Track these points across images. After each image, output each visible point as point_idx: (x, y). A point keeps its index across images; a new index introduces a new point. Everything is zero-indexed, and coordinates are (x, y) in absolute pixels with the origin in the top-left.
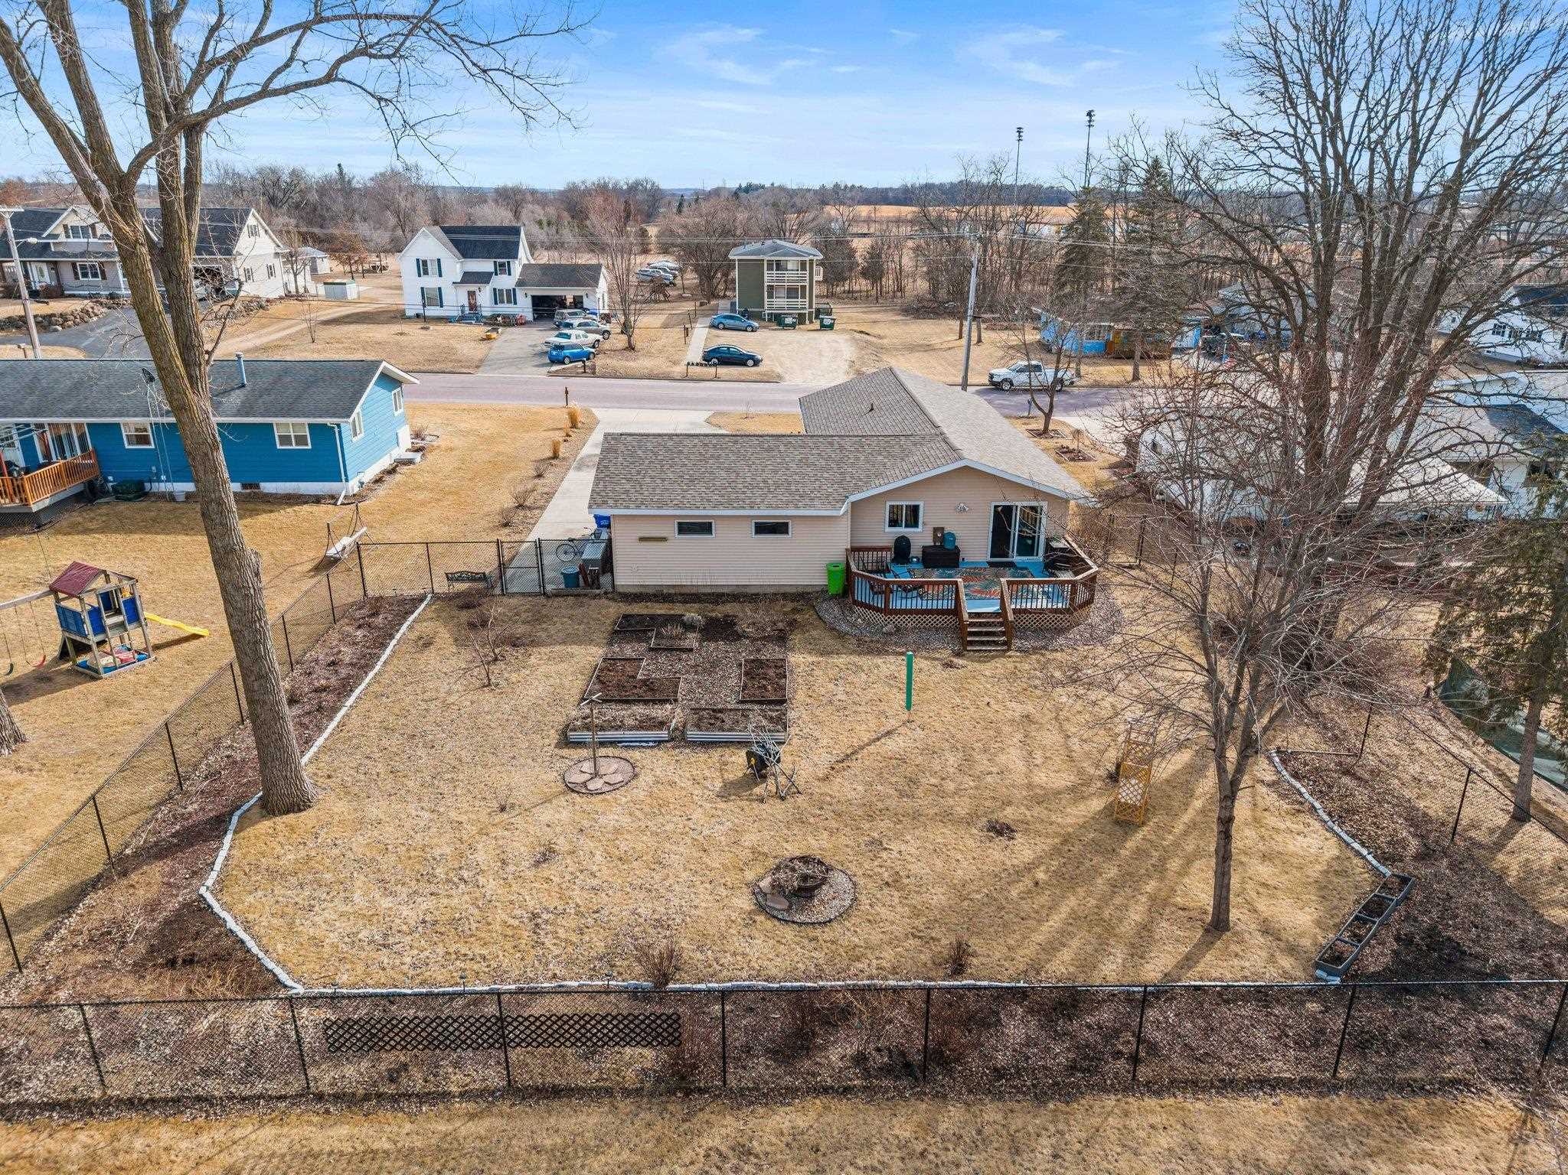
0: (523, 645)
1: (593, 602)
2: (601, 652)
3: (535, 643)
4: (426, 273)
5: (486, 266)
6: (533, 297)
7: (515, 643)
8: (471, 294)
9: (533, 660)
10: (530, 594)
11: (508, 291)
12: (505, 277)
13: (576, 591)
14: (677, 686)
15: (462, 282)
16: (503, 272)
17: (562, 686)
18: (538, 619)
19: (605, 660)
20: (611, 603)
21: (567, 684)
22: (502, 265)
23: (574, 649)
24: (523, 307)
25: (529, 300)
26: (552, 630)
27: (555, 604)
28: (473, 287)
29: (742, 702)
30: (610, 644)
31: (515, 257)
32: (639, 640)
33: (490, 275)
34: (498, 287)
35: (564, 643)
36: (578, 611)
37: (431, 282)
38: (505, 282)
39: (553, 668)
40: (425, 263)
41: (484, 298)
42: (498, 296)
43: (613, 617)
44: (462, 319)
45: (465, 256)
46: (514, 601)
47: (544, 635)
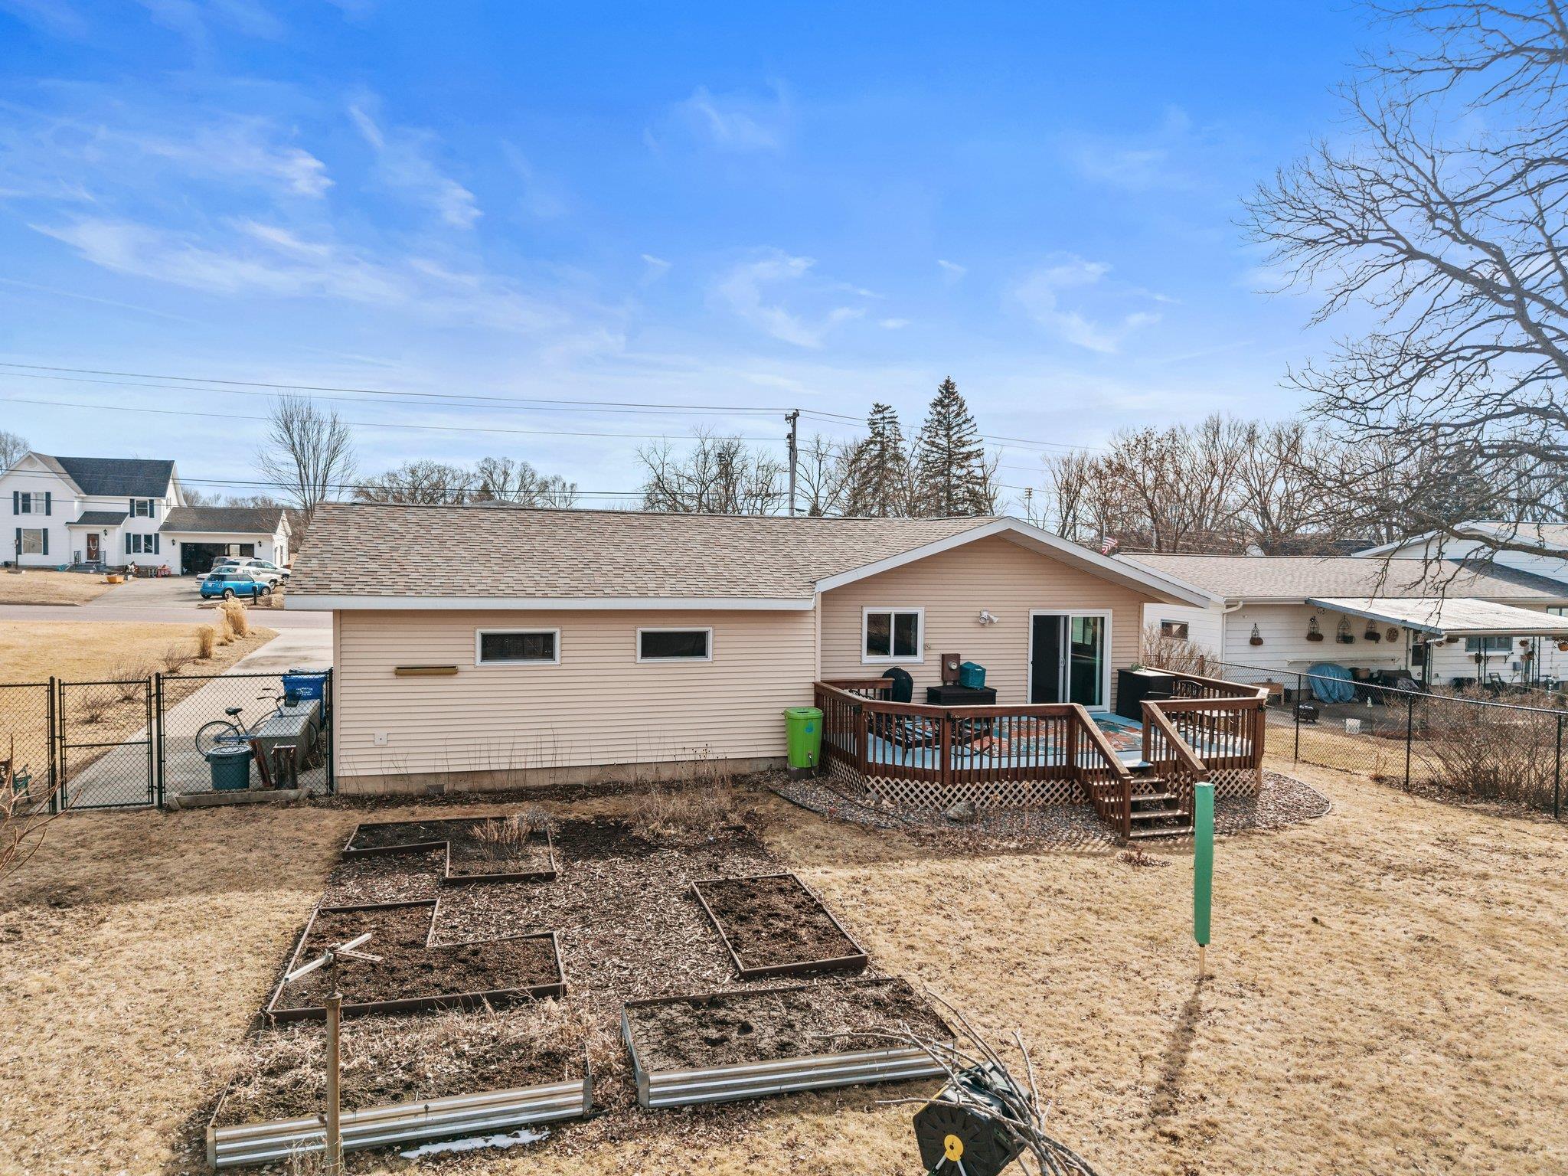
0: (86, 901)
1: (282, 813)
2: (310, 899)
3: (116, 895)
4: (27, 509)
5: (119, 504)
6: (184, 546)
7: (58, 899)
8: (93, 539)
9: (108, 931)
10: (122, 808)
11: (148, 538)
12: (146, 519)
13: (238, 795)
14: (548, 954)
15: (80, 522)
16: (142, 513)
17: (194, 988)
18: (140, 848)
19: (323, 914)
20: (327, 812)
21: (209, 980)
22: (143, 504)
23: (236, 899)
24: (170, 555)
25: (177, 549)
26: (174, 865)
27: (186, 821)
28: (94, 529)
29: (748, 977)
30: (335, 880)
31: (162, 494)
32: (412, 869)
33: (122, 516)
34: (133, 532)
35: (206, 889)
36: (247, 830)
37: (33, 521)
38: (142, 526)
39: (166, 949)
40: (26, 497)
41: (112, 546)
42: (133, 543)
43: (334, 835)
44: (76, 567)
45: (88, 492)
46: (76, 823)
47: (149, 879)
